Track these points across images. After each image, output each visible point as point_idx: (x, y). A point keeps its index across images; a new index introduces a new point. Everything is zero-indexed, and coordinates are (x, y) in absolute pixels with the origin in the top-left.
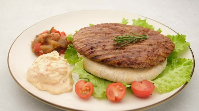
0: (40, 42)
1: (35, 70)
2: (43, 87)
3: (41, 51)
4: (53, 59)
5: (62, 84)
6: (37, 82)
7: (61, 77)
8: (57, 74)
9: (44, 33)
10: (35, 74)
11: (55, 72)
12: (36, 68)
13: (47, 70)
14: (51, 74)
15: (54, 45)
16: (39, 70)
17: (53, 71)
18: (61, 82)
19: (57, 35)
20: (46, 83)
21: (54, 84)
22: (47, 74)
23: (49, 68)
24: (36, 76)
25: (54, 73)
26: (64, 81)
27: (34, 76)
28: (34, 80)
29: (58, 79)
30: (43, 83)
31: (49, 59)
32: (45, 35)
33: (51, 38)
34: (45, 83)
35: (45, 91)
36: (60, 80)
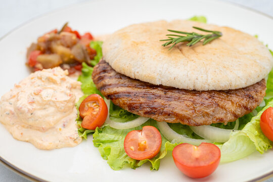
0: (39, 49)
1: (13, 101)
2: (22, 134)
3: (39, 66)
4: (50, 80)
5: (60, 129)
6: (13, 124)
7: (59, 116)
8: (52, 110)
9: (49, 33)
10: (12, 109)
11: (47, 106)
12: (14, 96)
13: (32, 103)
14: (40, 109)
15: (62, 56)
16: (18, 100)
17: (44, 105)
18: (60, 126)
19: (71, 37)
20: (31, 127)
21: (43, 130)
22: (29, 110)
23: (37, 98)
24: (11, 111)
25: (45, 109)
26: (66, 124)
27: (7, 112)
28: (7, 119)
29: (51, 120)
30: (23, 127)
31: (43, 81)
32: (48, 36)
33: (59, 42)
34: (28, 127)
35: (27, 142)
36: (57, 122)
